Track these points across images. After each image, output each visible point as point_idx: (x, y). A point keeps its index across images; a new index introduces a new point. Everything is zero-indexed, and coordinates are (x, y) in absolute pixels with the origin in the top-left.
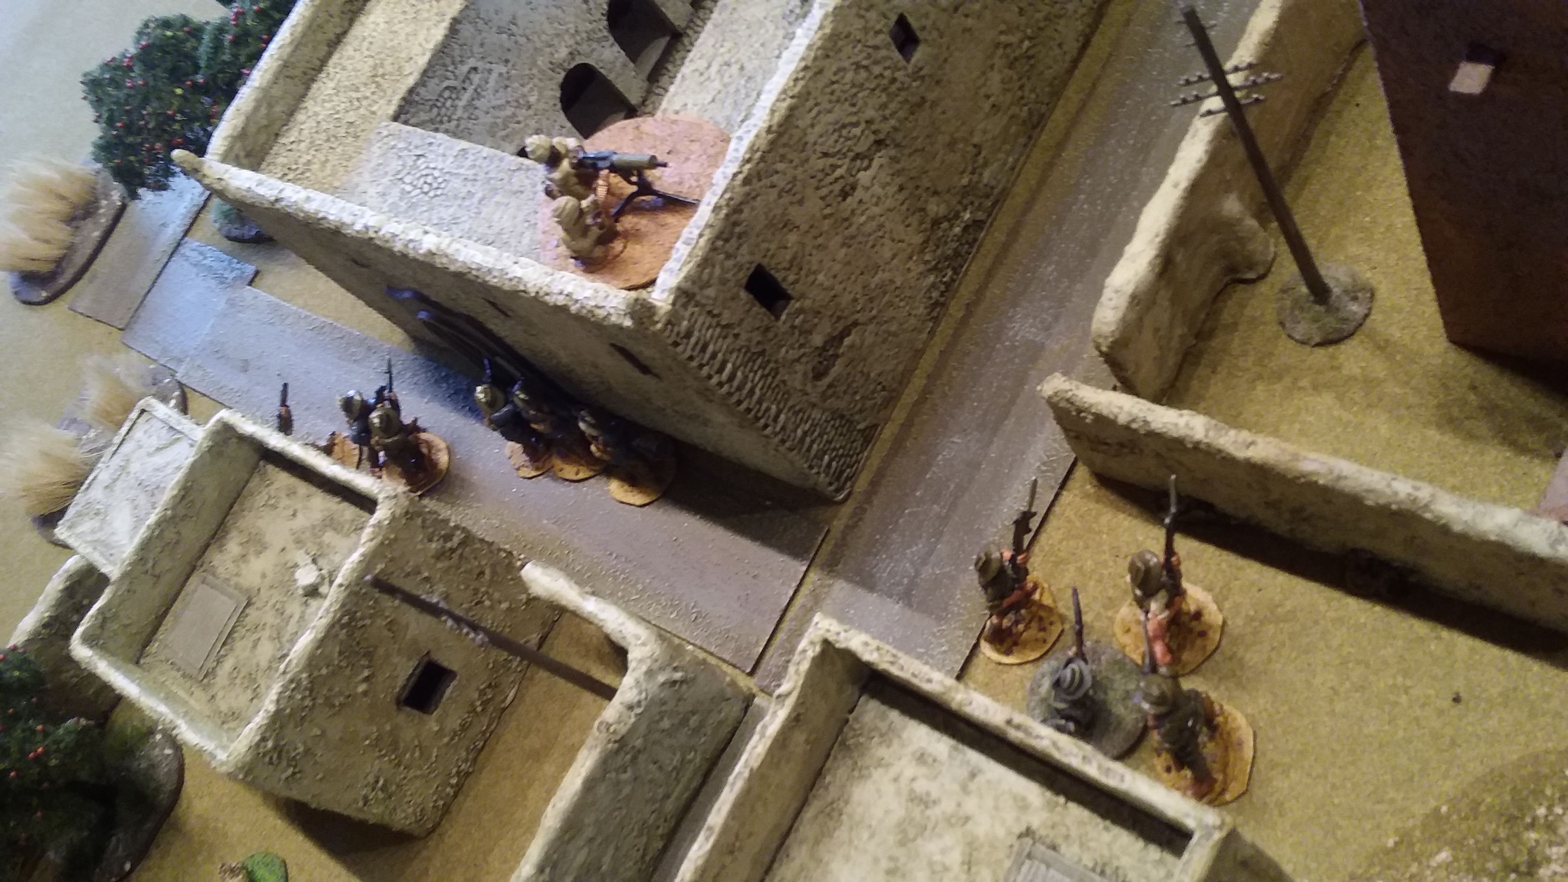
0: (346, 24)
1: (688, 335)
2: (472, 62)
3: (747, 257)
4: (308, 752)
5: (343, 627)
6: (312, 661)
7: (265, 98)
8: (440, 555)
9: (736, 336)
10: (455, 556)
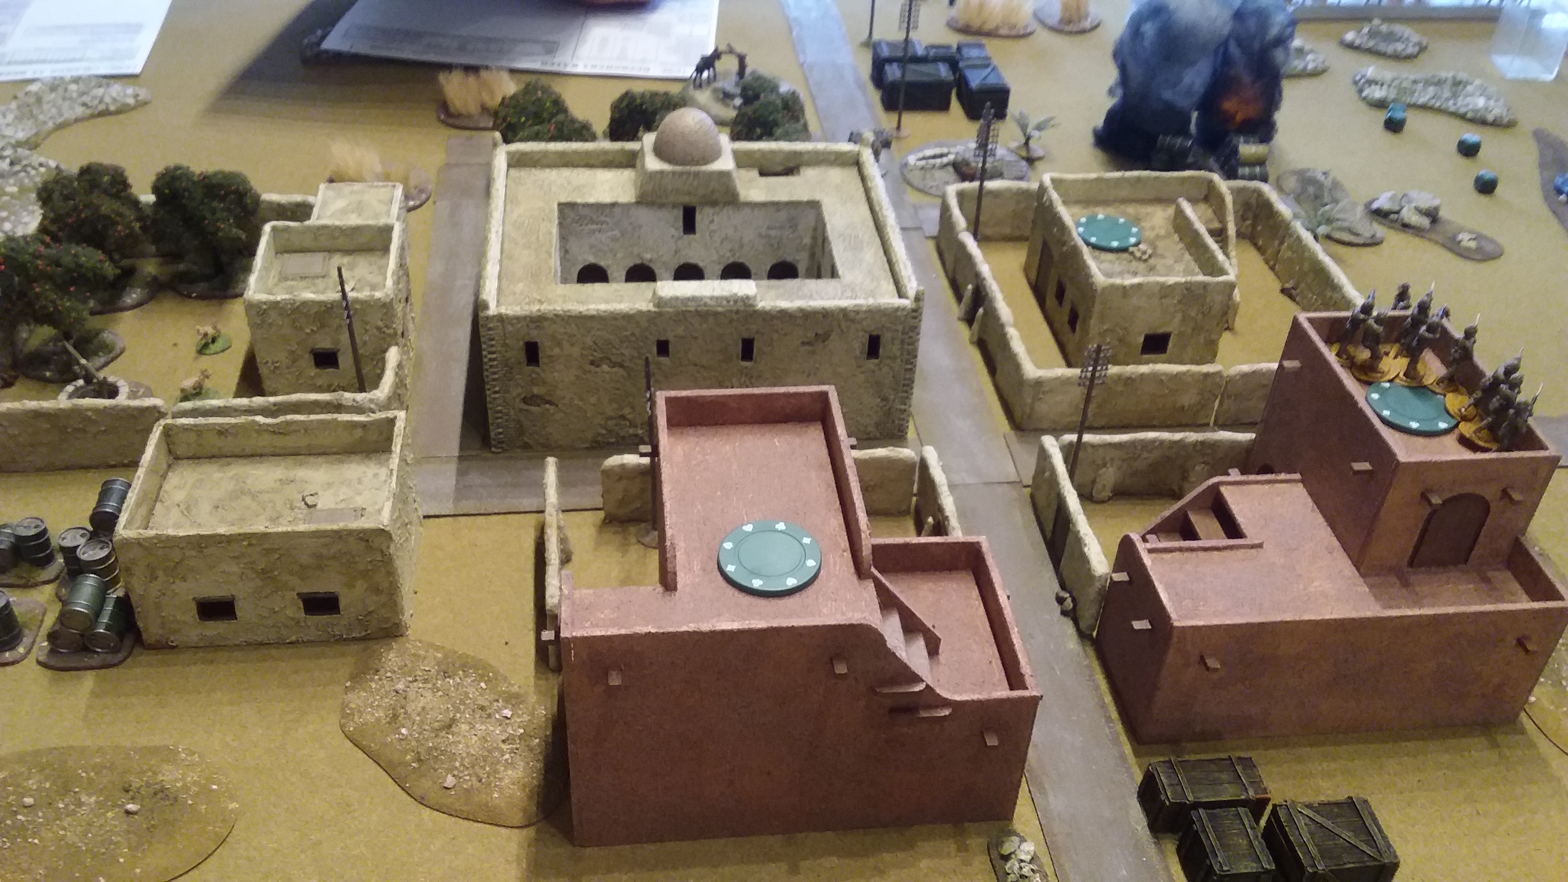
0: (584, 163)
1: (490, 329)
2: (608, 220)
3: (534, 335)
4: (270, 325)
5: (325, 306)
6: (305, 303)
7: (545, 154)
8: (379, 329)
9: (506, 351)
10: (382, 335)
